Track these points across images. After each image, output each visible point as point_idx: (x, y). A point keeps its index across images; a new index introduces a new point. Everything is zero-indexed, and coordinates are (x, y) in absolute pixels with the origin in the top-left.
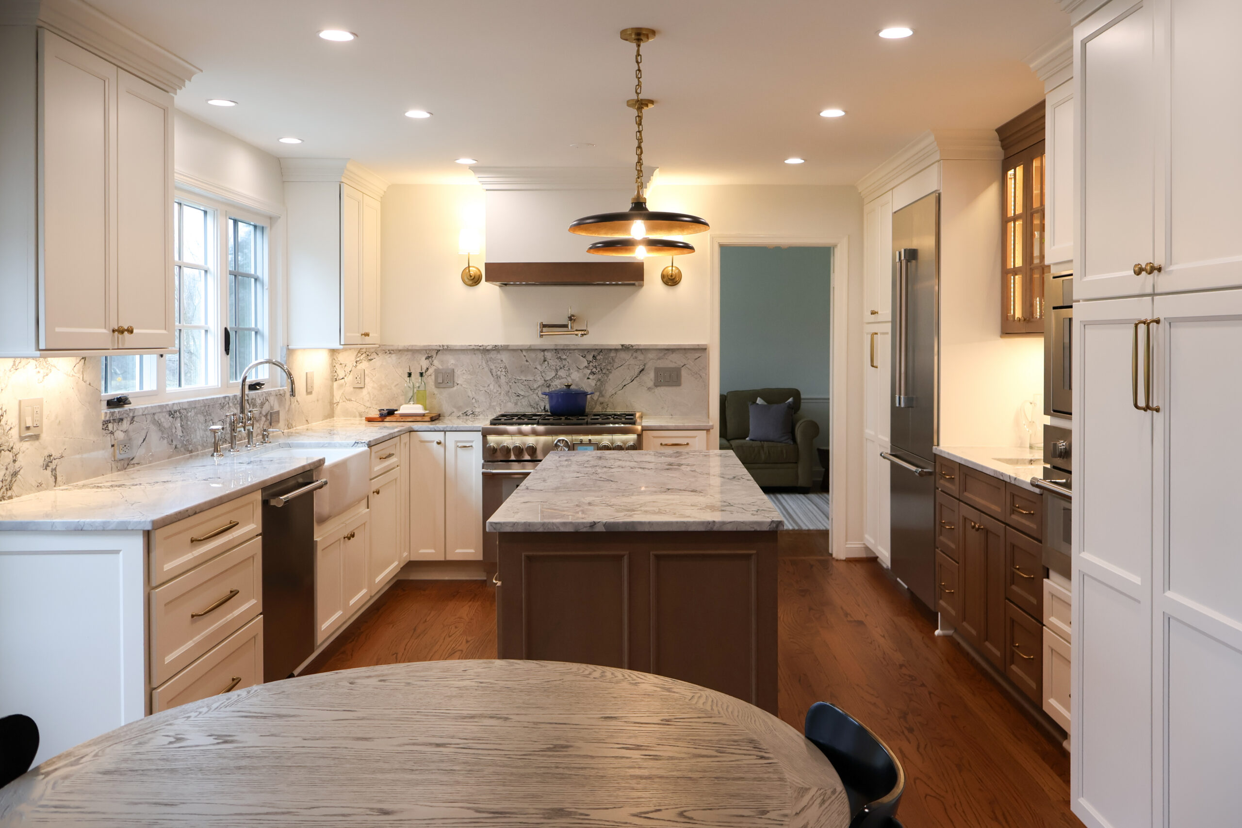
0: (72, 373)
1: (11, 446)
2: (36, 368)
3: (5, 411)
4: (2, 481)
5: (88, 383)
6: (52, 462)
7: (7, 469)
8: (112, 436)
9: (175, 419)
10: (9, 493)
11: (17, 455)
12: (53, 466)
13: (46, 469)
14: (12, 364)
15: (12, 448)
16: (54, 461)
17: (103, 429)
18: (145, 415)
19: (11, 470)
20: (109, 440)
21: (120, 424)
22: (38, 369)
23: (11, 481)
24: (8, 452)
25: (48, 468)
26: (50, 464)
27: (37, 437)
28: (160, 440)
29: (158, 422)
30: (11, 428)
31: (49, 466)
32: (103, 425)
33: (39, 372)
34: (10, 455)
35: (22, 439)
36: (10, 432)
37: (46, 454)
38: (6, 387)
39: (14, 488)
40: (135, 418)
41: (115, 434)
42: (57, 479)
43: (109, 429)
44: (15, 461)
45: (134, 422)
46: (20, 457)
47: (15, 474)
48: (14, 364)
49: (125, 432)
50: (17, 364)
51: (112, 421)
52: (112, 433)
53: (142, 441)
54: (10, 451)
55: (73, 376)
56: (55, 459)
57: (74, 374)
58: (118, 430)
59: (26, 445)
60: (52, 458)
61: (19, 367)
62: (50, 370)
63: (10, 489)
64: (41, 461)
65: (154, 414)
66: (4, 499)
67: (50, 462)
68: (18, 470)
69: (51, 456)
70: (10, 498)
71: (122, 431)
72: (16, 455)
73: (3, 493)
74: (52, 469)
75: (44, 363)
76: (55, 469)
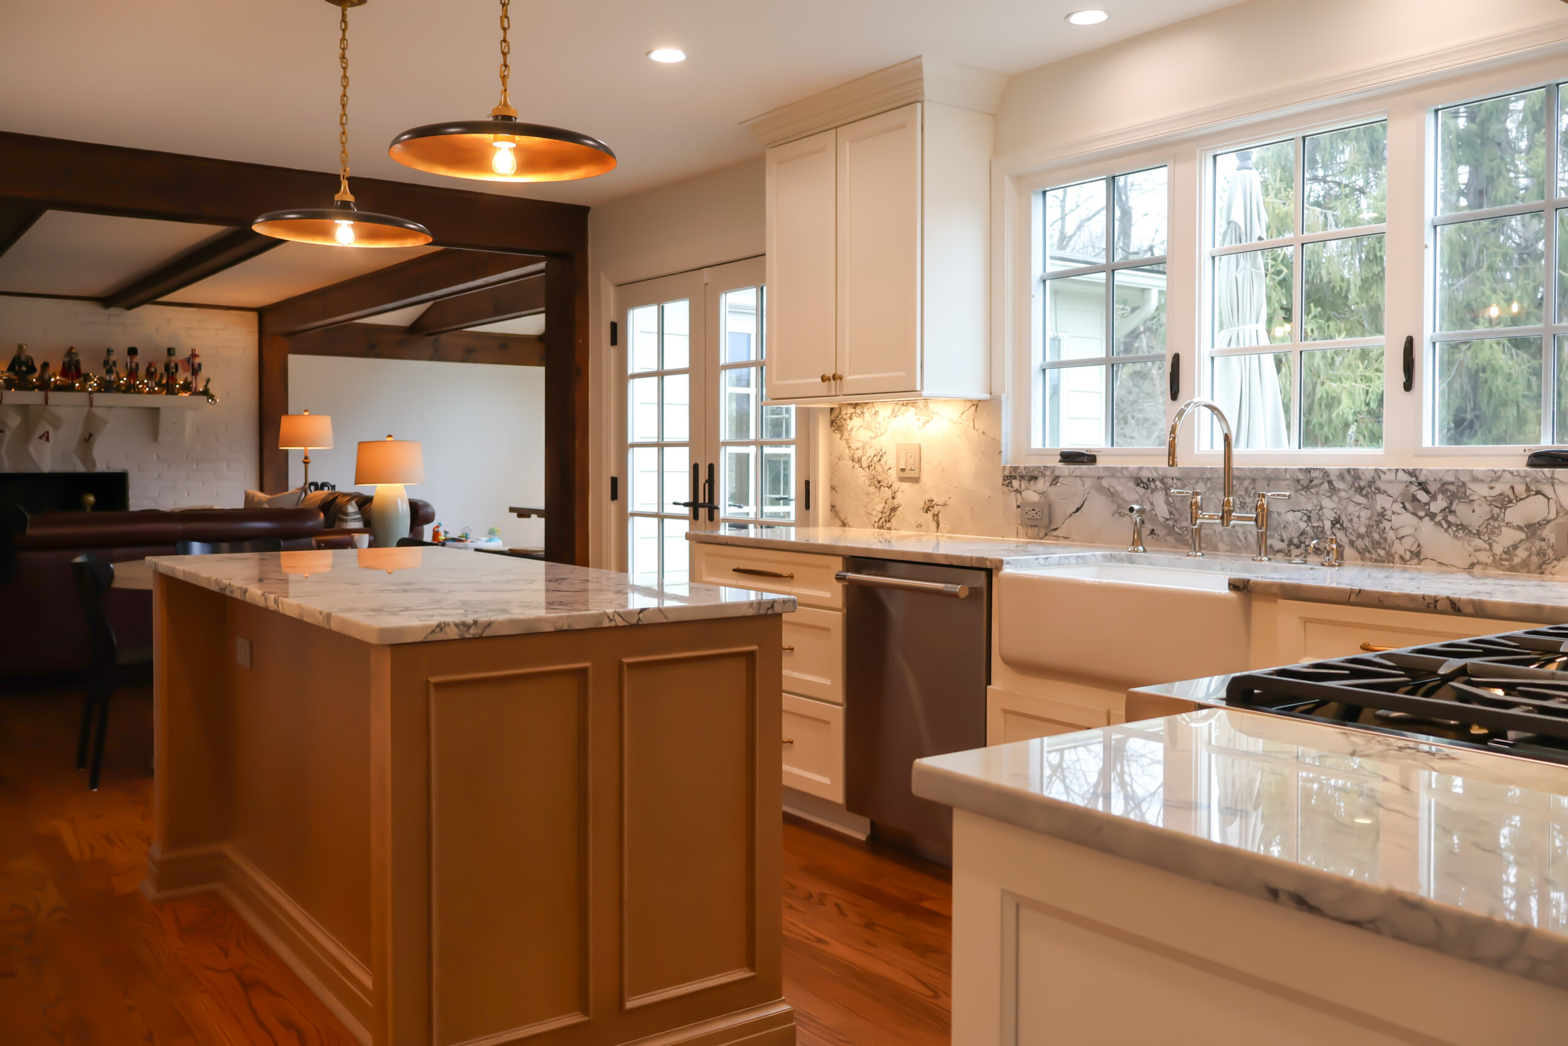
0: (960, 420)
1: (890, 483)
2: (916, 415)
3: (885, 453)
4: (882, 512)
5: (981, 431)
6: (933, 507)
7: (886, 503)
8: (1019, 495)
9: (1149, 491)
10: (888, 525)
11: (896, 494)
12: (936, 510)
13: (927, 513)
14: (891, 411)
15: (891, 486)
16: (935, 506)
17: (1003, 484)
18: (1081, 477)
19: (890, 504)
20: (1013, 500)
21: (1032, 482)
22: (918, 416)
23: (890, 514)
24: (886, 489)
25: (929, 512)
26: (931, 508)
27: (916, 480)
28: (1113, 515)
29: (1109, 490)
30: (890, 468)
31: (930, 511)
32: (1004, 480)
33: (919, 419)
34: (889, 491)
35: (902, 480)
36: (889, 471)
37: (927, 497)
38: (886, 431)
39: (893, 520)
40: (1060, 480)
41: (1023, 493)
42: (940, 525)
43: (1014, 486)
44: (893, 498)
45: (1058, 484)
46: (899, 495)
47: (894, 509)
48: (893, 412)
49: (1041, 493)
50: (896, 411)
51: (1018, 478)
52: (1018, 491)
53: (1075, 511)
54: (889, 488)
55: (960, 423)
56: (937, 505)
57: (963, 422)
58: (1027, 489)
59: (905, 486)
60: (933, 503)
61: (898, 414)
62: (932, 417)
63: (889, 521)
64: (921, 504)
65: (1099, 478)
66: (883, 529)
67: (931, 507)
68: (897, 506)
69: (933, 501)
70: (889, 529)
71: (1035, 491)
72: (894, 493)
73: (883, 523)
74: (934, 514)
75: (925, 410)
76: (937, 515)
